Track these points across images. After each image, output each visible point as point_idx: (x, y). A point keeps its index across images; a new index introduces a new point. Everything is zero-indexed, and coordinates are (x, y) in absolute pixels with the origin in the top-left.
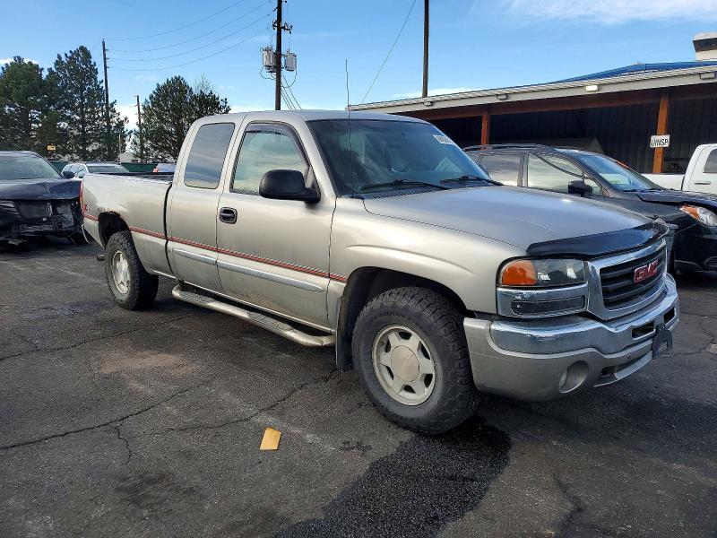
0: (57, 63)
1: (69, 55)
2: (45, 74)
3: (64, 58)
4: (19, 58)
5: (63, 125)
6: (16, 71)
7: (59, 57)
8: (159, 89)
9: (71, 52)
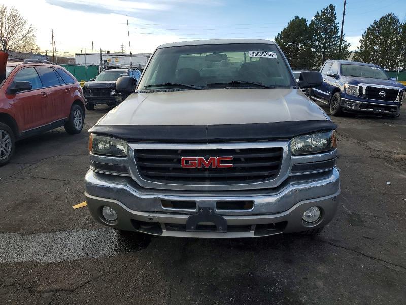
0: (316, 16)
1: (323, 10)
2: (308, 24)
3: (320, 13)
4: (297, 17)
5: (313, 50)
6: (294, 23)
7: (318, 13)
8: (375, 23)
9: (324, 9)
